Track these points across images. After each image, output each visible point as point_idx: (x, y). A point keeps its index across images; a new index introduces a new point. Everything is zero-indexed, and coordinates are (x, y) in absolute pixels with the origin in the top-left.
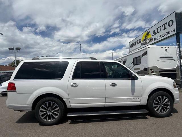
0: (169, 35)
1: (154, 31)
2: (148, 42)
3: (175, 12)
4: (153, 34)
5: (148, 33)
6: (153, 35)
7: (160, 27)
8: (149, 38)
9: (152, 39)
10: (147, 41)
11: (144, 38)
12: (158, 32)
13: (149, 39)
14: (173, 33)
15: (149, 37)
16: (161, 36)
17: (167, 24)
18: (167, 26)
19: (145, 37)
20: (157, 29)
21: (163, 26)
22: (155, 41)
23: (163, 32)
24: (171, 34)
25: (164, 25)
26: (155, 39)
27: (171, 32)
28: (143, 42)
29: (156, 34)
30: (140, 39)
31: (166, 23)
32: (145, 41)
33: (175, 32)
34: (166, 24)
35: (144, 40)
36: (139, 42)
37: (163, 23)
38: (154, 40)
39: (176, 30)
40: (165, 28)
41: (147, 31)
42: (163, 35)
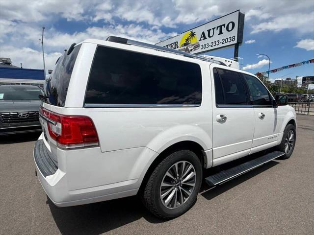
0: (225, 44)
1: (203, 33)
2: (191, 50)
3: (239, 10)
4: (201, 37)
5: (193, 35)
6: (200, 40)
7: (213, 29)
8: (192, 43)
9: (198, 46)
10: (189, 47)
11: (184, 42)
12: (209, 36)
13: (193, 45)
14: (232, 43)
15: (193, 41)
16: (214, 44)
17: (225, 27)
18: (224, 29)
19: (187, 40)
20: (209, 31)
21: (219, 28)
22: (204, 50)
23: (216, 37)
24: (228, 44)
25: (221, 27)
26: (204, 47)
27: (229, 40)
28: (182, 48)
29: (206, 38)
30: (177, 42)
31: (224, 25)
32: (186, 47)
33: (235, 42)
34: (223, 27)
35: (185, 45)
36: (174, 46)
37: (219, 23)
38: (201, 47)
39: (236, 38)
40: (221, 33)
41: (192, 31)
42: (217, 43)
